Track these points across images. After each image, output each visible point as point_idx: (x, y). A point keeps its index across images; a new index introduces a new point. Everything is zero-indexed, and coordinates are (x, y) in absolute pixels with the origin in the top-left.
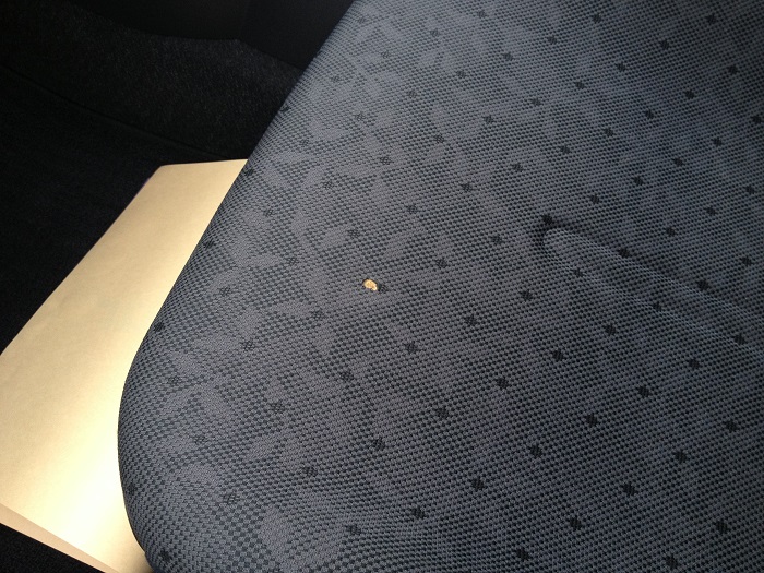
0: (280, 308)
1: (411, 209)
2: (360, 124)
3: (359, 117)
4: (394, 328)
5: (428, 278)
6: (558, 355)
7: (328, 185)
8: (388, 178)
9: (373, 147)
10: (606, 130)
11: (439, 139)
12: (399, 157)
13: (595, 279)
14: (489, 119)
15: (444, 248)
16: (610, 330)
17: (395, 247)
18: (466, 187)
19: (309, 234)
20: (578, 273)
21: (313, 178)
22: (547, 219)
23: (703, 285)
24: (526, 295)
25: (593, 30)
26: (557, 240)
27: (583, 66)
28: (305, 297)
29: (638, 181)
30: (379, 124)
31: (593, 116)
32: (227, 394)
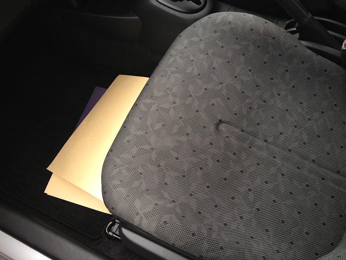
0: (142, 147)
1: (181, 118)
2: (168, 91)
3: (168, 88)
4: (173, 153)
5: (184, 139)
6: (218, 161)
7: (157, 110)
8: (174, 108)
9: (171, 98)
10: (242, 92)
11: (190, 96)
12: (178, 102)
13: (232, 139)
14: (206, 89)
15: (189, 130)
16: (235, 154)
17: (175, 129)
18: (197, 111)
19: (151, 126)
20: (227, 137)
21: (154, 108)
22: (220, 121)
23: (266, 141)
24: (211, 144)
25: (242, 58)
26: (223, 127)
27: (238, 70)
29: (250, 108)
30: (173, 91)
31: (239, 87)
32: (128, 170)
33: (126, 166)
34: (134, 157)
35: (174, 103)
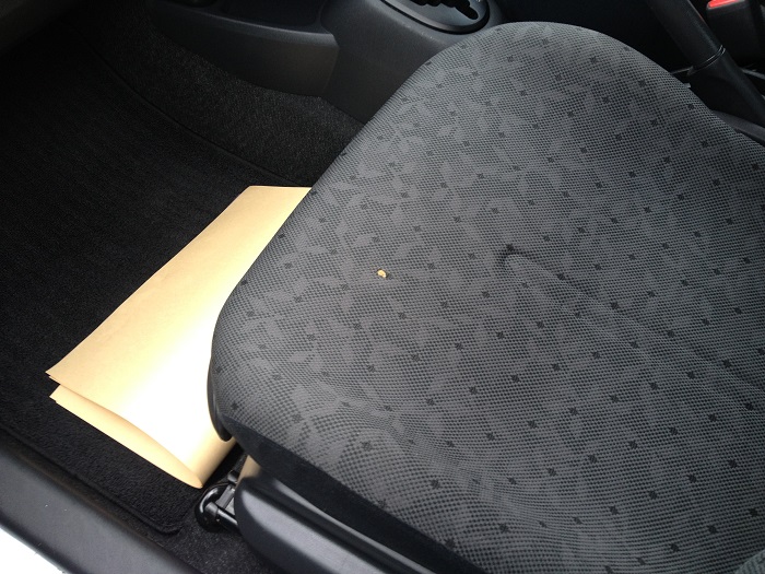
0: (321, 280)
1: (417, 229)
2: (392, 169)
3: (392, 165)
4: (392, 302)
5: (421, 274)
6: (500, 335)
7: (364, 207)
8: (404, 207)
9: (398, 185)
10: (564, 193)
11: (444, 185)
12: (414, 194)
13: (536, 291)
14: (481, 176)
15: (435, 256)
16: (540, 325)
17: (402, 251)
18: (457, 220)
19: (346, 236)
20: (525, 285)
21: (355, 201)
22: (510, 248)
23: (614, 306)
24: (486, 294)
25: (567, 123)
26: (514, 262)
27: (555, 147)
28: (338, 275)
29: (581, 230)
30: (405, 171)
31: (556, 181)
32: (281, 325)
33: (278, 317)
34: (298, 299)
35: (405, 195)
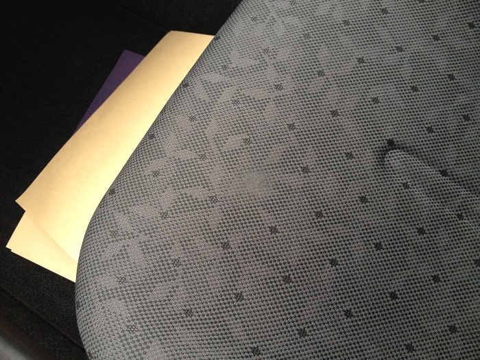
0: (189, 191)
1: (291, 127)
2: (266, 57)
3: (266, 51)
4: (264, 214)
5: (295, 180)
6: (378, 246)
7: (236, 102)
8: (277, 102)
9: (271, 76)
11: (321, 73)
12: (289, 85)
13: (418, 192)
14: (361, 60)
15: (310, 160)
16: (421, 231)
17: (275, 155)
18: (334, 113)
19: (217, 138)
20: (406, 186)
21: (227, 95)
22: (391, 143)
24: (363, 199)
26: (395, 159)
28: (207, 185)
30: (279, 58)
32: (145, 248)
33: (142, 238)
34: (164, 215)
35: (279, 87)
